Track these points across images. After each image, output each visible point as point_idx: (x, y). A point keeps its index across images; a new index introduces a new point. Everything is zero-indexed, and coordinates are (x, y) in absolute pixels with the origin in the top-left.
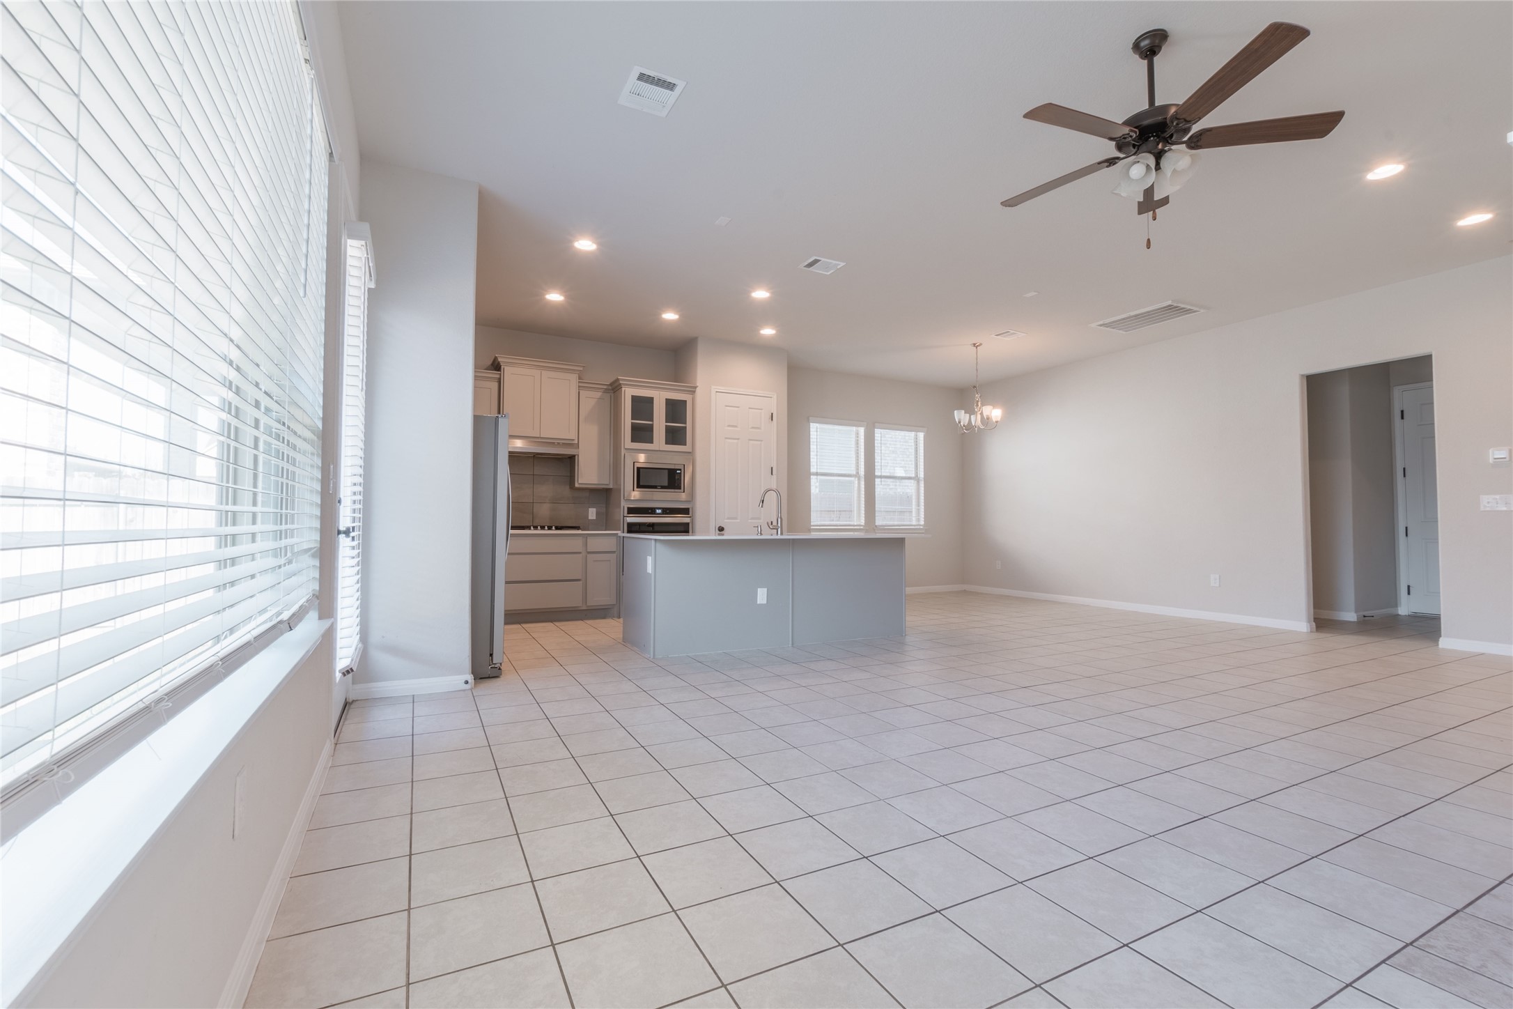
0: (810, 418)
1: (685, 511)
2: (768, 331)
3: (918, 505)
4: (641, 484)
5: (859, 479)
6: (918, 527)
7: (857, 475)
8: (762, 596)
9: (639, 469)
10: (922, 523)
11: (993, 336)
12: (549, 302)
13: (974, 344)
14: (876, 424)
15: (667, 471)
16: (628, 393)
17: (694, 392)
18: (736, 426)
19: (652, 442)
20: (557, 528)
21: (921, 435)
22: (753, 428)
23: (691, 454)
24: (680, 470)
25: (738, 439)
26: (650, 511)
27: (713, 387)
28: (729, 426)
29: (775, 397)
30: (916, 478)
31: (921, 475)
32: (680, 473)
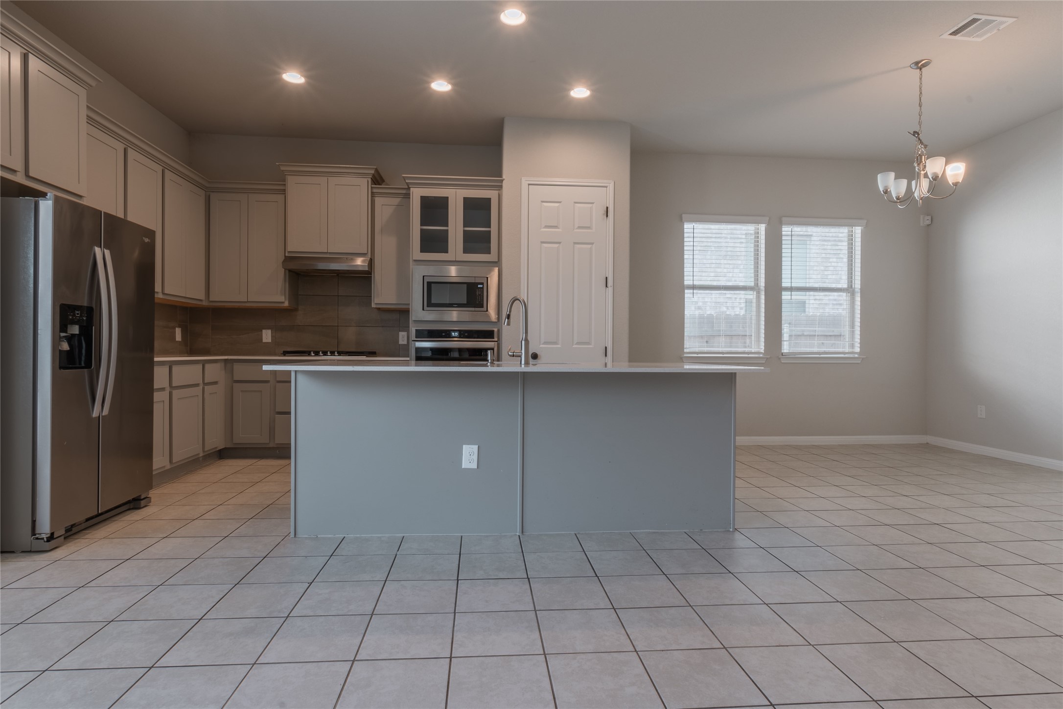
0: (684, 216)
1: (488, 335)
2: (580, 92)
3: (852, 326)
4: (433, 301)
5: (758, 293)
6: (851, 356)
7: (755, 288)
8: (469, 456)
9: (429, 284)
10: (857, 350)
11: (946, 36)
12: (286, 84)
13: (917, 63)
14: (784, 219)
15: (466, 285)
16: (417, 193)
17: (501, 187)
18: (556, 227)
19: (447, 252)
20: (340, 353)
21: (858, 231)
22: (579, 227)
23: (497, 263)
24: (482, 284)
25: (560, 243)
26: (444, 334)
27: (523, 179)
28: (546, 227)
29: (611, 186)
30: (850, 290)
31: (857, 285)
32: (483, 287)
